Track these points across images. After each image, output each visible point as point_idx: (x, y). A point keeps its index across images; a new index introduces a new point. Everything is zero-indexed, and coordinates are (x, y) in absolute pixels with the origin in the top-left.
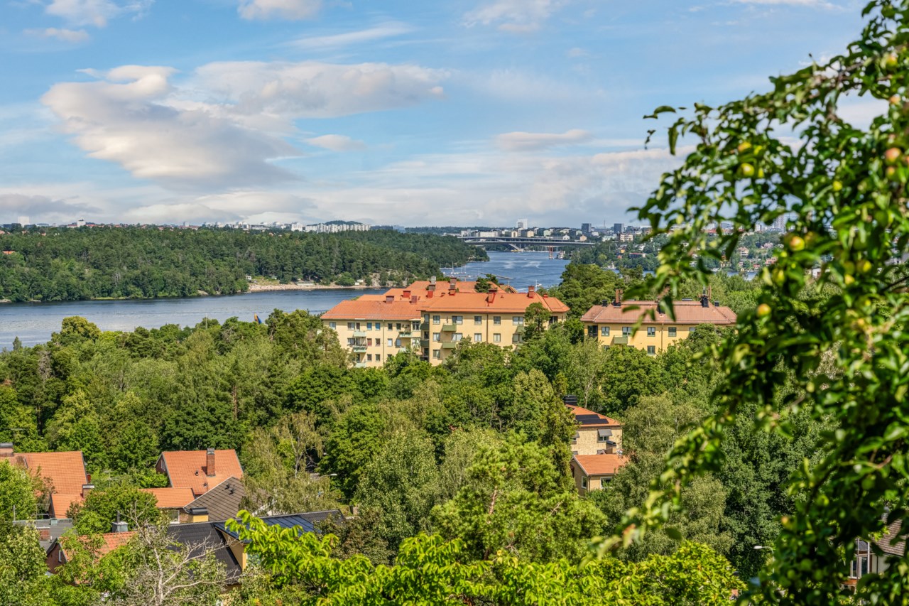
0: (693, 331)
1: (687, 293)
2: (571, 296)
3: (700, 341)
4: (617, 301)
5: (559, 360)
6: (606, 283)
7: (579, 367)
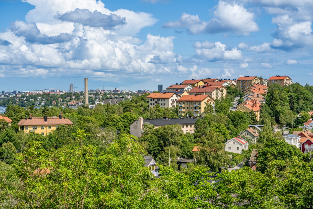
0: (57, 127)
1: (50, 114)
2: (10, 116)
3: (60, 130)
4: (30, 118)
5: (12, 138)
6: (22, 111)
7: (19, 141)
